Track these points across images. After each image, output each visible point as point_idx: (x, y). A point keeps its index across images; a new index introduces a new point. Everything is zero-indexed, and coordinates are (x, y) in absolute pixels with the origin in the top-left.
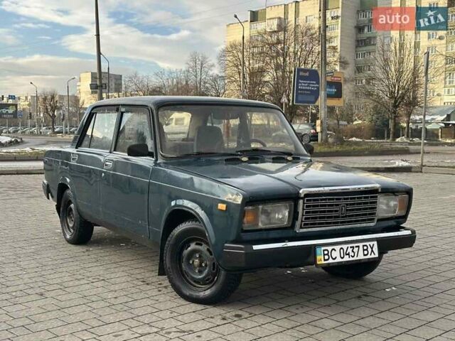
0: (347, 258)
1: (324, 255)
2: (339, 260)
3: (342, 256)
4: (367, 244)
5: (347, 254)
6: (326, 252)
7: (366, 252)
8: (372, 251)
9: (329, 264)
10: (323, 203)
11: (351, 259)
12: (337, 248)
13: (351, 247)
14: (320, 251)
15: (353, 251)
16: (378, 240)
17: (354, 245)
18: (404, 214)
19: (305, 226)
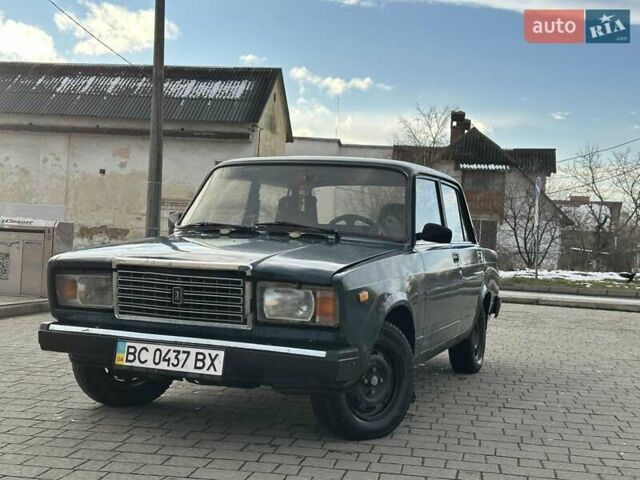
0: (163, 366)
1: (128, 353)
2: (150, 365)
3: (157, 361)
4: (206, 352)
5: (164, 360)
6: (132, 350)
7: (200, 364)
8: (212, 364)
9: (131, 367)
10: (143, 280)
11: (171, 368)
12: (152, 348)
13: (174, 351)
14: (122, 347)
15: (176, 357)
16: (227, 350)
17: (181, 349)
18: (331, 322)
19: (124, 310)
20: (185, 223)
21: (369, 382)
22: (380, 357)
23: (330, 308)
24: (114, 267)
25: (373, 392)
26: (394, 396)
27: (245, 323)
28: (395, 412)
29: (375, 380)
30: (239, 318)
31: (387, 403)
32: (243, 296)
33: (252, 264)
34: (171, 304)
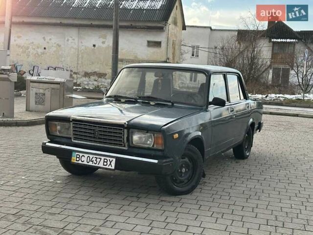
0: (91, 164)
1: (77, 157)
2: (85, 163)
3: (88, 161)
4: (108, 158)
5: (91, 161)
6: (78, 156)
7: (105, 164)
8: (110, 164)
9: (78, 163)
10: (82, 126)
11: (94, 165)
12: (86, 156)
13: (95, 158)
14: (74, 154)
15: (96, 160)
16: (117, 158)
17: (98, 157)
18: (160, 148)
19: (76, 139)
20: (108, 95)
21: (181, 170)
22: (187, 160)
23: (160, 141)
24: (71, 120)
25: (183, 175)
26: (194, 176)
27: (125, 147)
28: (193, 183)
29: (184, 170)
30: (122, 145)
31: (190, 179)
32: (124, 135)
33: (127, 122)
34: (94, 137)
